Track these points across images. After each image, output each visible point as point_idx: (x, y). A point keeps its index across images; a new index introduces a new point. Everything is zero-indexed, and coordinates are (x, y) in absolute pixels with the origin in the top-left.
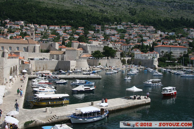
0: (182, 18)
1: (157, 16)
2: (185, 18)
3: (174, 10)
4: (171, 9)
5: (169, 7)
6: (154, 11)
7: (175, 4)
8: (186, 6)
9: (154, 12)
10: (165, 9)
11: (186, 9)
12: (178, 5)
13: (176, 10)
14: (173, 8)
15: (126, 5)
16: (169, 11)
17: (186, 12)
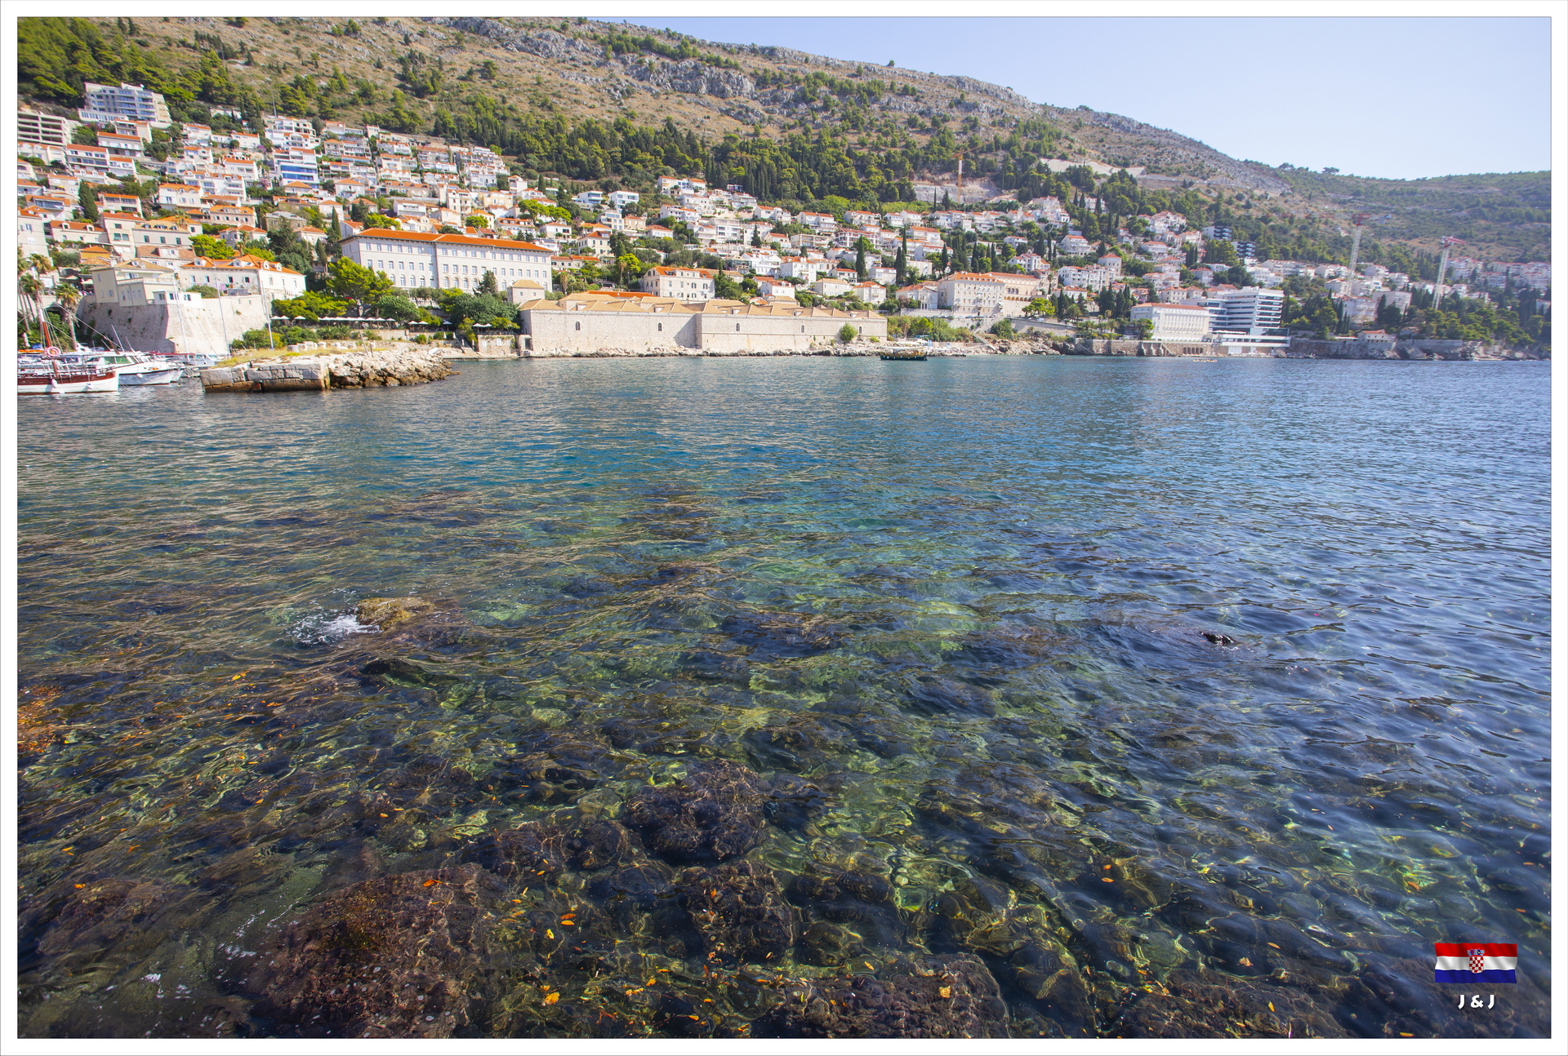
0: (670, 126)
1: (551, 108)
2: (686, 130)
3: (644, 87)
4: (630, 84)
5: (618, 68)
6: (539, 83)
7: (647, 59)
8: (699, 75)
9: (541, 91)
10: (597, 80)
11: (695, 91)
12: (664, 66)
13: (650, 90)
14: (635, 81)
15: (394, 35)
16: (618, 94)
17: (697, 103)
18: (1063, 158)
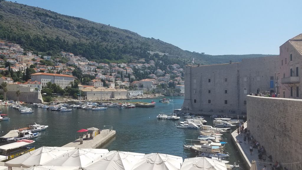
0: (58, 37)
1: (23, 30)
2: (62, 39)
3: (47, 26)
4: (43, 25)
5: (39, 21)
6: (17, 23)
7: (47, 18)
8: (62, 24)
9: (18, 25)
10: (33, 23)
11: (61, 28)
12: (52, 21)
13: (49, 27)
14: (44, 24)
16: (40, 27)
17: (62, 31)
18: (152, 51)
